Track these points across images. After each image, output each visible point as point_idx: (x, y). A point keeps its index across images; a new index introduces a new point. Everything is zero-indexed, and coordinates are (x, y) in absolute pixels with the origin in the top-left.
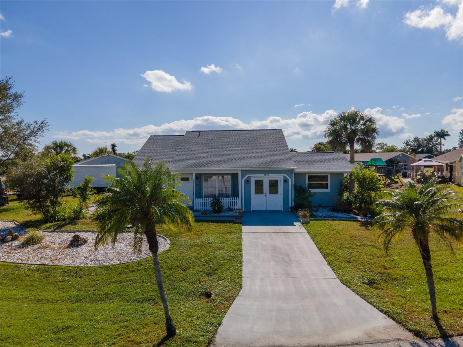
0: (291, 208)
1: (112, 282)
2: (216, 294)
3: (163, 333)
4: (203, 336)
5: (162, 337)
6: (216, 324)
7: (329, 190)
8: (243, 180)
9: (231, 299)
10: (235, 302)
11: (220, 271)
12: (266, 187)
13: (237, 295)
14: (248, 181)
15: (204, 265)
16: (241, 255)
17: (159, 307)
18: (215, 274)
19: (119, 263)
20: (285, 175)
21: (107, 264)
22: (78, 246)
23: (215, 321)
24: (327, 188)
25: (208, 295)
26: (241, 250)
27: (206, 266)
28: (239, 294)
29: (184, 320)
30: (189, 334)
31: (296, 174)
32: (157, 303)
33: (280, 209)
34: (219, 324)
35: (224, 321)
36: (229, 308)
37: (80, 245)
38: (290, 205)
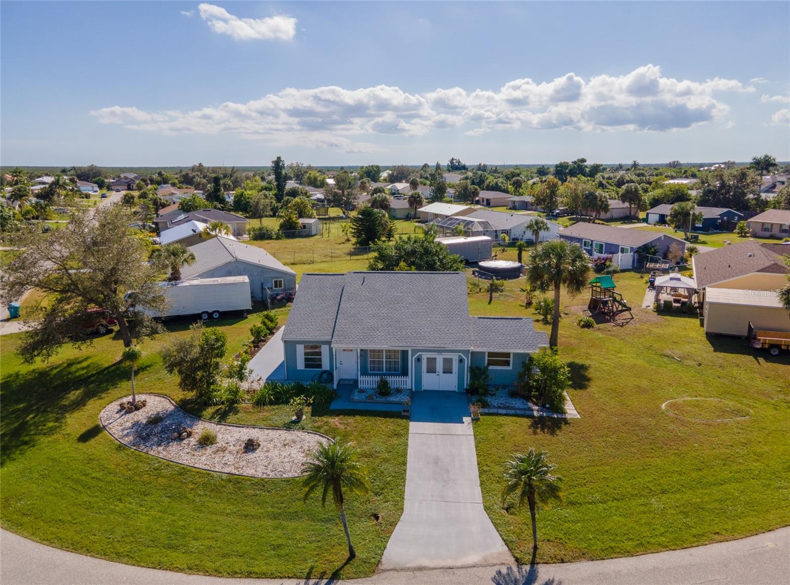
0: (467, 390)
1: (297, 499)
2: (383, 518)
3: (347, 555)
4: (374, 558)
5: (346, 557)
6: (382, 548)
7: (510, 368)
8: (414, 358)
9: (394, 524)
10: (397, 527)
11: (386, 490)
12: (439, 366)
13: (399, 520)
14: (419, 360)
15: (373, 482)
16: (405, 471)
17: (339, 528)
18: (382, 494)
19: (297, 476)
20: (461, 354)
21: (287, 476)
22: (254, 450)
23: (382, 545)
24: (509, 365)
25: (377, 518)
26: (405, 464)
27: (374, 484)
28: (401, 519)
29: (360, 543)
30: (364, 556)
31: (473, 353)
32: (337, 524)
33: (454, 390)
34: (385, 548)
35: (388, 545)
36: (392, 532)
37: (256, 449)
38: (465, 387)
